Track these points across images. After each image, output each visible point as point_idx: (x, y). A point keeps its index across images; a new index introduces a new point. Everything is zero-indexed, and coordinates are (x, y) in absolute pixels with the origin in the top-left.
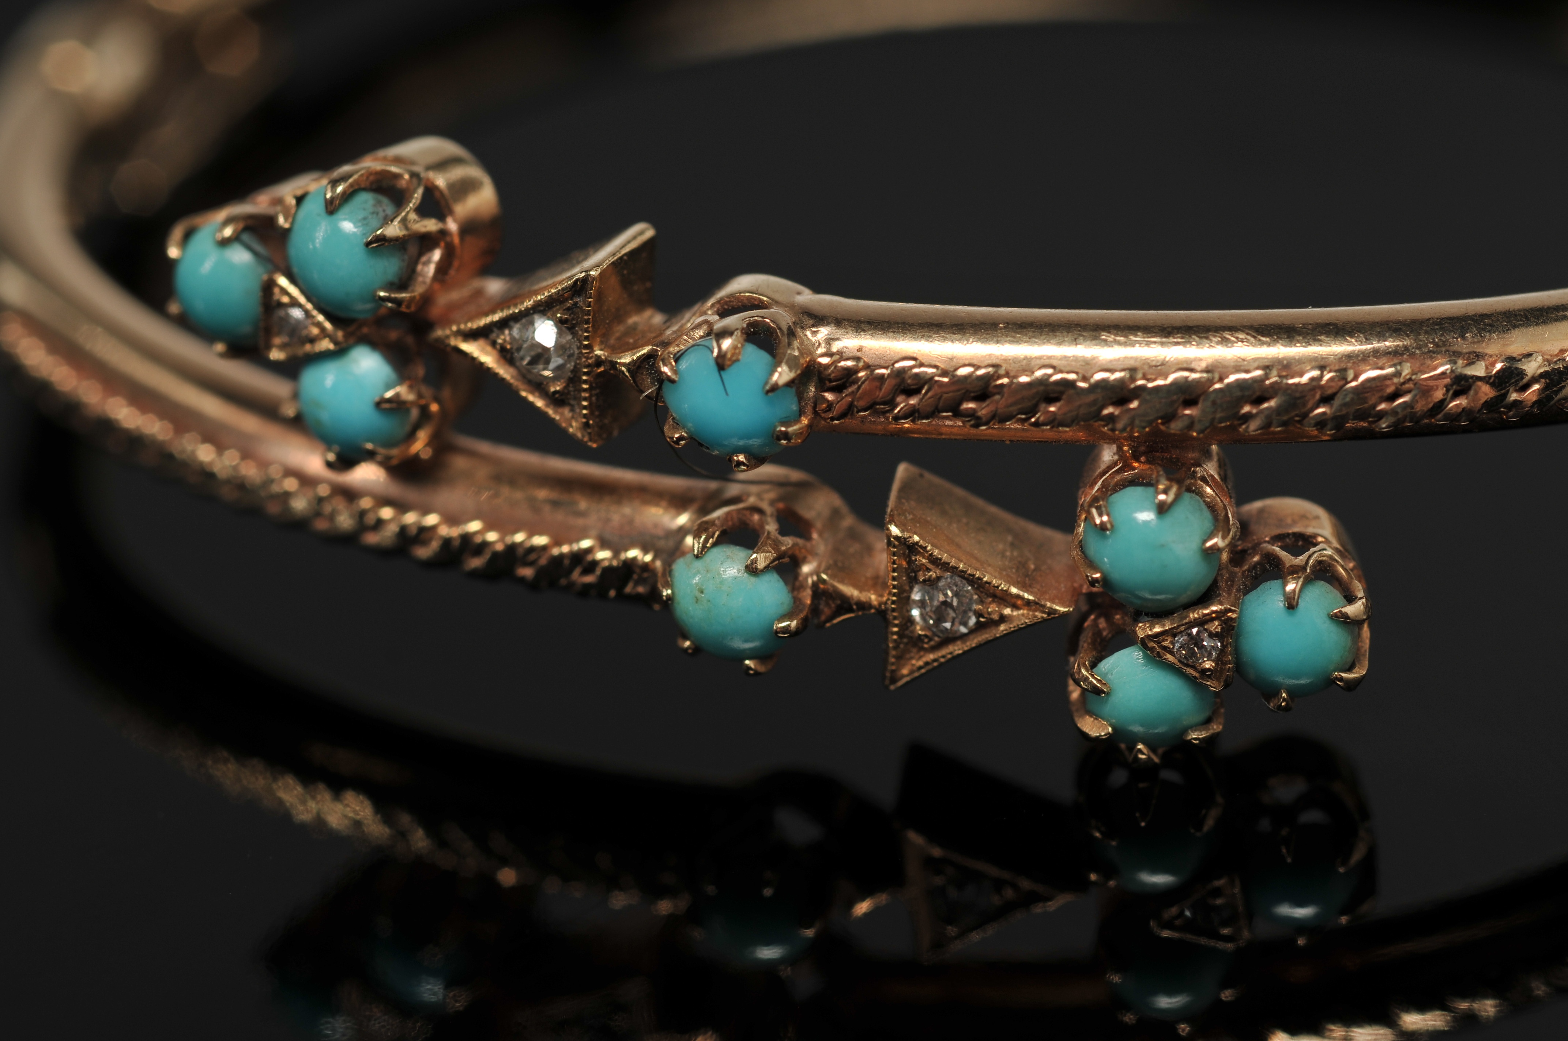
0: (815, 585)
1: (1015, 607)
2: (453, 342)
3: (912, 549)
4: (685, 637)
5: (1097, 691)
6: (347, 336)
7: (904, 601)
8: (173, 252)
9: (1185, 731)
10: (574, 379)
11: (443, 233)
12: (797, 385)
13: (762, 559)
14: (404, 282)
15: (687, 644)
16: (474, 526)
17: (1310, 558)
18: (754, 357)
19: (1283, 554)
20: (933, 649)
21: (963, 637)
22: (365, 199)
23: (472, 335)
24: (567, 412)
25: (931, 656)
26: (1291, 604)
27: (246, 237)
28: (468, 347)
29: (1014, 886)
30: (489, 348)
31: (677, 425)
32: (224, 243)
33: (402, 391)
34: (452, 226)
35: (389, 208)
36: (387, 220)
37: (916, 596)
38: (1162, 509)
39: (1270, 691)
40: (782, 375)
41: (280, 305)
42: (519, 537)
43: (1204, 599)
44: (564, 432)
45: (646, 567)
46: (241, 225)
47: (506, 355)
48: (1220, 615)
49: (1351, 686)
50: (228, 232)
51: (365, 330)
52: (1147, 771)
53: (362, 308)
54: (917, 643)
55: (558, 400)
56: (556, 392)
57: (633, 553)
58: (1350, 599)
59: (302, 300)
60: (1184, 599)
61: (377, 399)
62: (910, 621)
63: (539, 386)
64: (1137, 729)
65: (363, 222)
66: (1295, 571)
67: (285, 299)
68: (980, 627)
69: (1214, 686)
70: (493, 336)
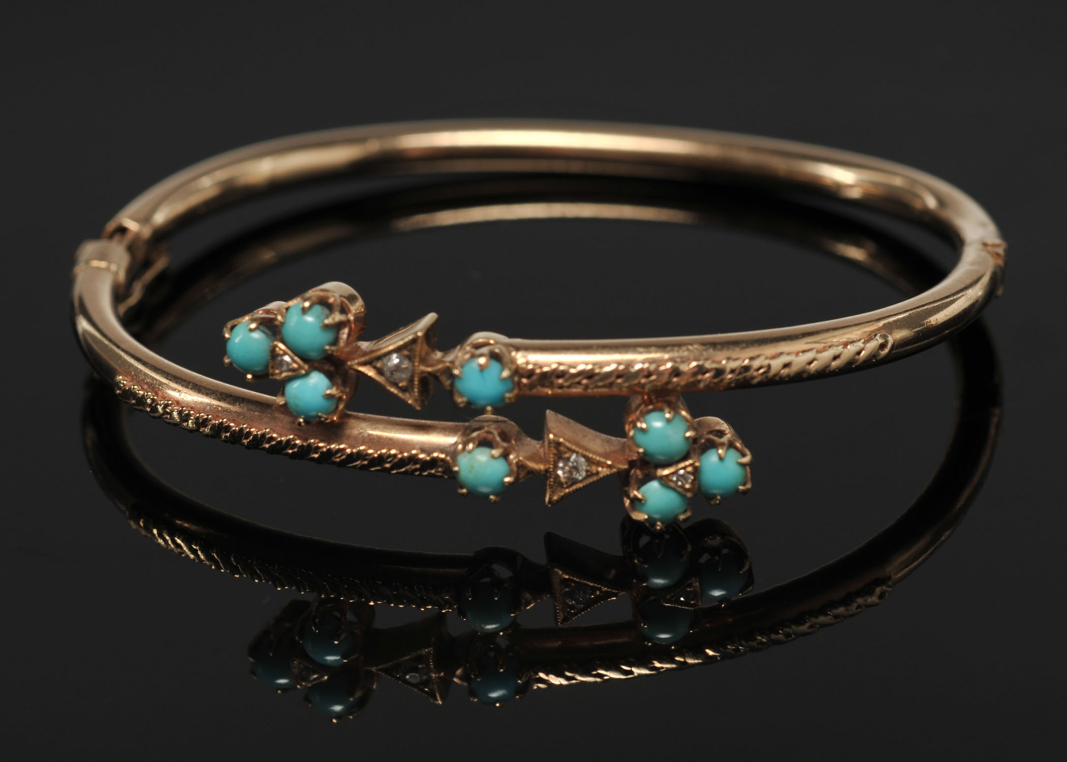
0: (517, 463)
1: (603, 467)
2: (356, 367)
3: (558, 444)
4: (462, 488)
5: (639, 500)
6: (310, 367)
7: (556, 467)
8: (227, 336)
9: (677, 515)
10: (411, 380)
11: (349, 321)
12: (511, 377)
13: (496, 452)
14: (335, 342)
15: (464, 491)
16: (362, 448)
17: (725, 439)
18: (495, 365)
19: (715, 438)
20: (568, 487)
21: (581, 481)
22: (318, 308)
23: (364, 364)
24: (407, 395)
25: (567, 491)
26: (721, 459)
27: (261, 327)
28: (362, 369)
29: (600, 589)
30: (372, 369)
31: (461, 395)
32: (251, 330)
33: (333, 391)
34: (352, 318)
35: (327, 311)
36: (327, 317)
37: (561, 465)
38: (669, 421)
39: (713, 497)
40: (506, 374)
41: (278, 355)
42: (384, 451)
43: (685, 458)
44: (407, 403)
45: (443, 460)
46: (259, 322)
47: (380, 372)
48: (691, 465)
49: (744, 492)
50: (253, 326)
51: (316, 364)
52: (660, 534)
53: (313, 355)
54: (561, 485)
55: (404, 390)
56: (403, 386)
57: (435, 455)
58: (744, 455)
59: (289, 352)
60: (677, 458)
61: (323, 394)
62: (558, 476)
63: (395, 385)
64: (657, 516)
65: (317, 317)
66: (722, 444)
67: (281, 352)
68: (587, 477)
69: (689, 495)
70: (374, 364)
